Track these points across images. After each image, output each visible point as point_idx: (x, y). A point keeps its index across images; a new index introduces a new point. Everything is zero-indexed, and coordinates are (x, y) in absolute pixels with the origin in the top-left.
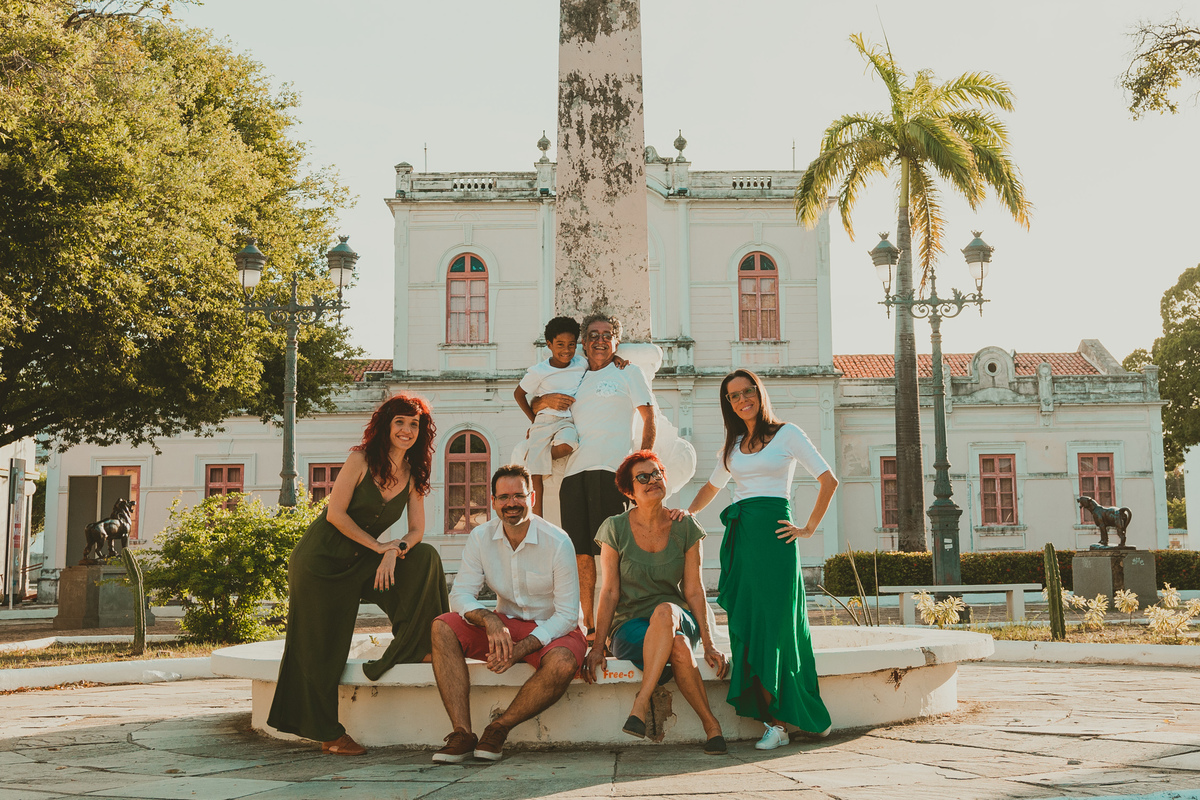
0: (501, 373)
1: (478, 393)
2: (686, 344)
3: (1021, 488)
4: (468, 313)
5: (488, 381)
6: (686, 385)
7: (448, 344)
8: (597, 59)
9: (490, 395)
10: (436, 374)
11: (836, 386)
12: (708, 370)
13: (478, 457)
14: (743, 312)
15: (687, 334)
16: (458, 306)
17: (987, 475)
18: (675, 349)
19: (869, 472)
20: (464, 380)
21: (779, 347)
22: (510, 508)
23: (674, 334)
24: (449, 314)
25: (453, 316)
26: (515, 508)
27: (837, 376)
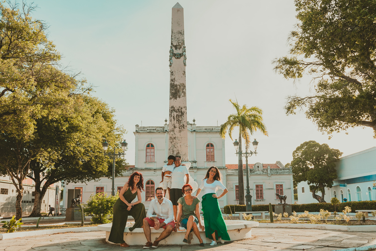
0: (157, 168)
1: (152, 172)
2: (195, 162)
3: (264, 192)
4: (150, 156)
5: (154, 170)
6: (195, 171)
7: (146, 162)
8: (177, 103)
9: (155, 173)
10: (144, 168)
11: (226, 171)
12: (200, 167)
13: (152, 185)
14: (207, 155)
15: (195, 160)
16: (148, 154)
17: (257, 189)
18: (193, 163)
19: (233, 188)
20: (149, 169)
21: (214, 163)
22: (159, 196)
23: (193, 160)
24: (146, 156)
25: (147, 156)
26: (160, 196)
27: (226, 169)
